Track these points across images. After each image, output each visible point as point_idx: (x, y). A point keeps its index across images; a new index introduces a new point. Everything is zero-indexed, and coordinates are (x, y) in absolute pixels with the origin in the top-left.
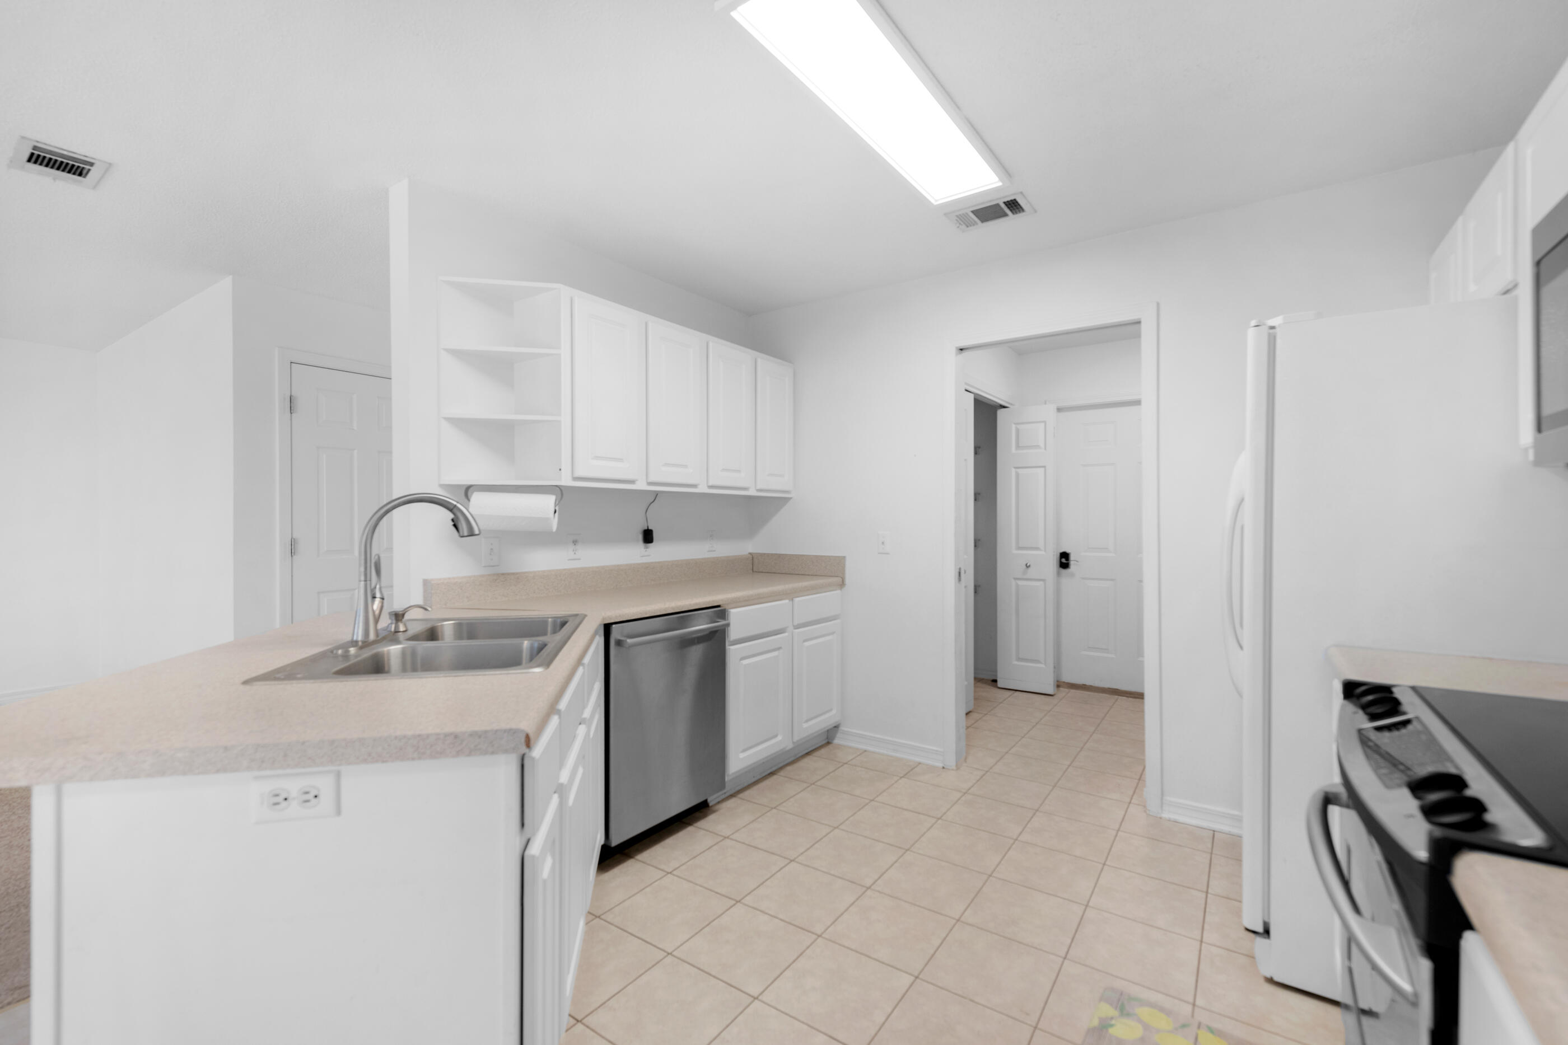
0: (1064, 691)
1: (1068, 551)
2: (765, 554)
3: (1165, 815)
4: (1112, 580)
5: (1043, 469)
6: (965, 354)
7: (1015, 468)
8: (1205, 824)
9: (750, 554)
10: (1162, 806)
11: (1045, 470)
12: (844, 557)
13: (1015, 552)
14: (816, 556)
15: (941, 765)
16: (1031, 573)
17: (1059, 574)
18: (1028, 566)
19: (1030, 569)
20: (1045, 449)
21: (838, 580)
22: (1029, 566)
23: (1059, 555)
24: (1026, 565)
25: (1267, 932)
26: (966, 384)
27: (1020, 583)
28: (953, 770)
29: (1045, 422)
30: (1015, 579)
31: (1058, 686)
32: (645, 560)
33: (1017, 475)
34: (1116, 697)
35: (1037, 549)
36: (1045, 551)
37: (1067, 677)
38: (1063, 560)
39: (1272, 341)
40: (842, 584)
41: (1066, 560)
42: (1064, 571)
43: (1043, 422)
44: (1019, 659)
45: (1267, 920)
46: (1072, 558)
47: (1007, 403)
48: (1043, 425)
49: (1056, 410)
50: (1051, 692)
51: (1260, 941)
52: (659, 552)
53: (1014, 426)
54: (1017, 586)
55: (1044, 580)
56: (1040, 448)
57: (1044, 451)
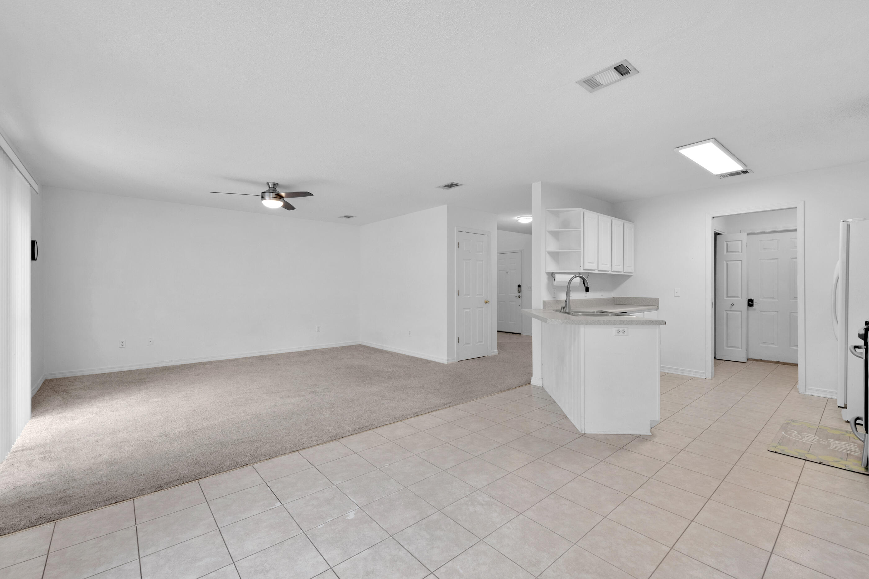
0: (750, 362)
1: (752, 299)
2: (620, 297)
3: (807, 393)
4: (776, 312)
5: (741, 262)
6: (715, 218)
7: (726, 261)
8: (824, 396)
9: (613, 297)
10: (805, 390)
11: (742, 262)
12: (658, 298)
13: (725, 298)
14: (645, 298)
15: (705, 378)
16: (734, 308)
17: (748, 309)
19: (733, 306)
20: (742, 252)
21: (656, 307)
22: (733, 305)
23: (747, 300)
24: (732, 304)
25: (846, 407)
26: (715, 230)
27: (729, 312)
28: (710, 379)
29: (742, 241)
30: (726, 311)
31: (748, 360)
32: (585, 298)
33: (727, 264)
34: (779, 364)
35: (738, 297)
36: (741, 298)
37: (752, 356)
38: (750, 303)
39: (848, 226)
40: (657, 309)
41: (751, 303)
42: (750, 308)
43: (740, 240)
44: (728, 346)
45: (846, 403)
46: (754, 301)
47: (723, 232)
48: (741, 242)
49: (747, 234)
50: (745, 362)
51: (843, 410)
52: (590, 295)
53: (725, 243)
54: (727, 314)
55: (741, 311)
56: (739, 252)
57: (741, 253)
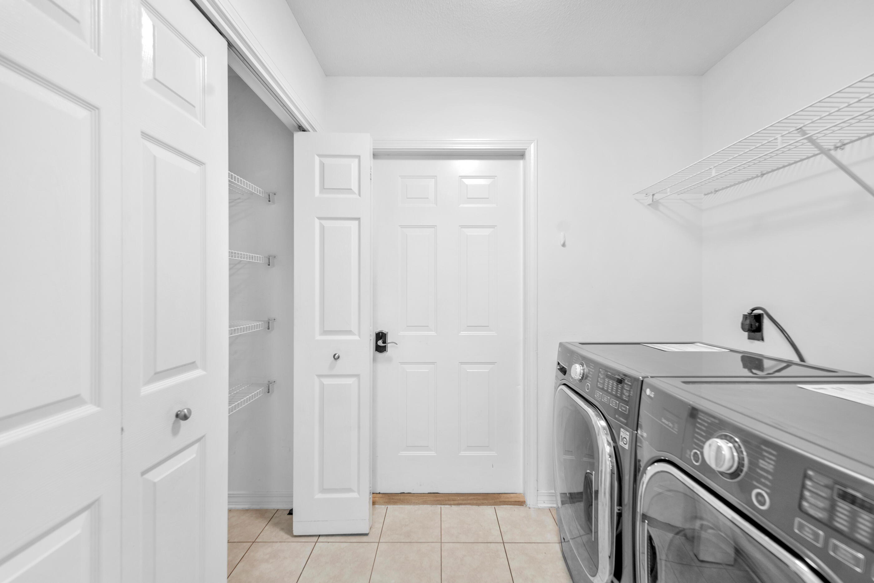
1: (385, 331)
4: (433, 363)
5: (357, 222)
7: (320, 218)
11: (359, 224)
13: (318, 337)
16: (341, 366)
17: (374, 360)
18: (336, 358)
19: (339, 361)
20: (359, 192)
22: (339, 357)
23: (374, 337)
24: (335, 355)
27: (326, 381)
29: (359, 157)
30: (319, 376)
35: (349, 332)
36: (359, 336)
38: (380, 343)
41: (383, 343)
42: (378, 354)
43: (356, 156)
44: (324, 491)
46: (389, 339)
48: (356, 160)
53: (318, 161)
54: (322, 386)
55: (357, 376)
56: (354, 193)
57: (358, 197)
